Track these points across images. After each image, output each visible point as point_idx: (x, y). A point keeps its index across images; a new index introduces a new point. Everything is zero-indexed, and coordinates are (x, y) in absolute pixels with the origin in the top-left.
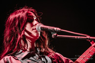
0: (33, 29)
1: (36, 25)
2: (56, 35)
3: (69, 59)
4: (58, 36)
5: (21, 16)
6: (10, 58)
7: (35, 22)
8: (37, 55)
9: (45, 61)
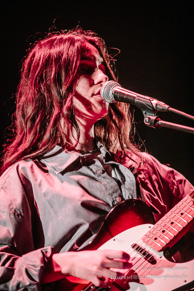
0: (93, 95)
1: (100, 82)
2: (156, 120)
3: (175, 171)
4: (161, 122)
5: (65, 56)
6: (32, 167)
7: (99, 75)
8: (98, 163)
9: (119, 178)
